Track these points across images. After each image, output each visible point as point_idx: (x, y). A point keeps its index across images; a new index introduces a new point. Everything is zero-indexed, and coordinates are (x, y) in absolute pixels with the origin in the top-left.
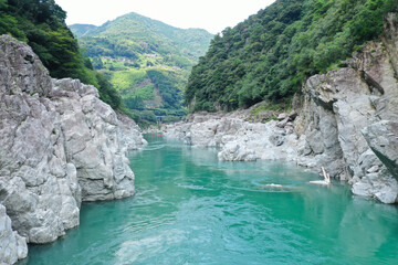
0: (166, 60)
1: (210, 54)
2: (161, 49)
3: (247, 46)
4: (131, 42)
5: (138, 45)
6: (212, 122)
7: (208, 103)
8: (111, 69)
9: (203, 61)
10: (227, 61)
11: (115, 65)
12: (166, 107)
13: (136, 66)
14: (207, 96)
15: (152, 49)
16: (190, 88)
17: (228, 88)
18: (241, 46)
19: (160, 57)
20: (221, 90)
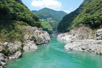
0: (53, 19)
1: (63, 20)
2: (52, 16)
3: (70, 19)
4: (45, 15)
5: (47, 16)
6: (62, 34)
7: (62, 31)
8: (41, 22)
9: (61, 22)
10: (66, 22)
11: (42, 21)
12: (53, 30)
13: (47, 21)
14: (61, 29)
15: (50, 16)
16: (58, 27)
17: (65, 28)
18: (68, 19)
19: (52, 19)
20: (64, 28)
